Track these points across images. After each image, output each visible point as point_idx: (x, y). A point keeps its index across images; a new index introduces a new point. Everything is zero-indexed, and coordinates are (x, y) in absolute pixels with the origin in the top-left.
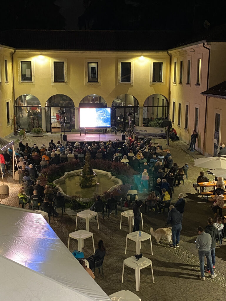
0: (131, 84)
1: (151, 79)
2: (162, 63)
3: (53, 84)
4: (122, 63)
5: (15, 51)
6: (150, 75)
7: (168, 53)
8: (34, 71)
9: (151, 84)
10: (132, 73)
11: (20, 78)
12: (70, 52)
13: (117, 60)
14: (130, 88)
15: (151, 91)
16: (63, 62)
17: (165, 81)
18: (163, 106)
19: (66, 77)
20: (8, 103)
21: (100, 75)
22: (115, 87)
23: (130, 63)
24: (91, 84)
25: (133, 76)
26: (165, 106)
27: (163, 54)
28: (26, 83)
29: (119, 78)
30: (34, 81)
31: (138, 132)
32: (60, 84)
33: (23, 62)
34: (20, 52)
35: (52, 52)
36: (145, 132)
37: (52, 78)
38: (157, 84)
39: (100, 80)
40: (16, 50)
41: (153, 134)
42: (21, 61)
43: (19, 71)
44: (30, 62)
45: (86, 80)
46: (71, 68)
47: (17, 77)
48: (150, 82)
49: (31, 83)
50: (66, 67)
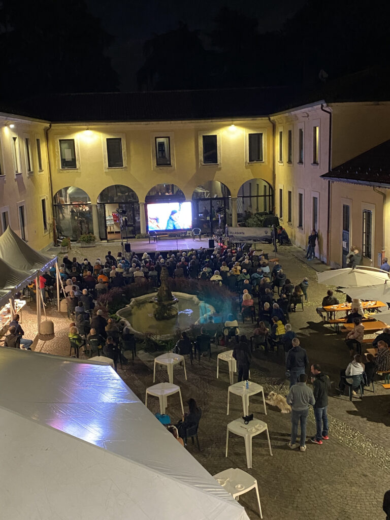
0: (219, 167)
1: (246, 157)
2: (262, 134)
3: (107, 171)
4: (204, 137)
5: (50, 126)
7: (269, 119)
8: (78, 153)
9: (247, 164)
10: (220, 150)
11: (59, 164)
12: (129, 123)
13: (197, 132)
14: (217, 172)
15: (248, 176)
16: (121, 139)
17: (266, 160)
18: (265, 196)
19: (125, 159)
20: (43, 201)
21: (174, 155)
22: (195, 171)
23: (215, 136)
24: (161, 168)
25: (220, 155)
26: (268, 196)
27: (262, 121)
28: (67, 171)
29: (201, 158)
30: (79, 168)
31: (231, 234)
32: (116, 170)
33: (62, 141)
34: (58, 127)
35: (103, 125)
36: (242, 235)
37: (105, 162)
38: (256, 164)
39: (174, 162)
40: (52, 125)
41: (254, 237)
42: (60, 141)
43: (57, 154)
44: (73, 140)
45: (153, 162)
46: (132, 147)
47: (55, 162)
48: (246, 162)
49: (76, 171)
50: (125, 146)
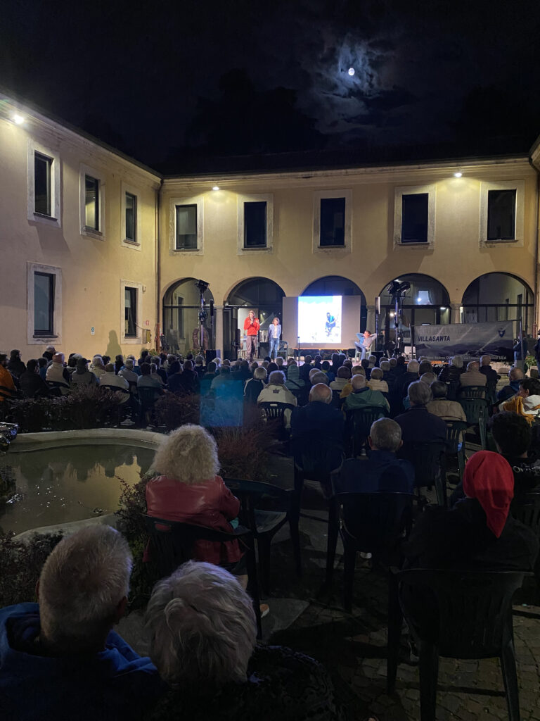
0: (429, 248)
1: (482, 232)
2: (514, 191)
3: (241, 253)
4: (404, 197)
5: (162, 182)
6: (481, 224)
7: (530, 160)
8: (201, 225)
9: (484, 245)
10: (433, 225)
11: (173, 242)
13: (393, 188)
14: (425, 258)
15: (485, 264)
16: (265, 203)
17: (522, 237)
18: (519, 305)
19: (270, 235)
20: (132, 293)
21: (350, 228)
22: (385, 256)
23: (425, 196)
24: (327, 250)
25: (433, 227)
26: (524, 305)
27: (515, 166)
28: (184, 253)
29: (398, 231)
30: (201, 247)
31: (421, 343)
32: (256, 253)
33: (180, 209)
34: (174, 184)
35: (236, 181)
36: (443, 343)
37: (239, 240)
38: (501, 246)
39: (350, 238)
40: (165, 180)
41: (471, 346)
42: (177, 207)
43: (171, 227)
44: (195, 206)
45: (316, 240)
46: (283, 216)
47: (167, 239)
48: (481, 241)
49: (196, 253)
50: (272, 213)
